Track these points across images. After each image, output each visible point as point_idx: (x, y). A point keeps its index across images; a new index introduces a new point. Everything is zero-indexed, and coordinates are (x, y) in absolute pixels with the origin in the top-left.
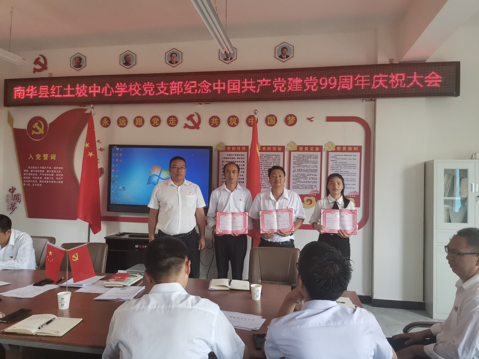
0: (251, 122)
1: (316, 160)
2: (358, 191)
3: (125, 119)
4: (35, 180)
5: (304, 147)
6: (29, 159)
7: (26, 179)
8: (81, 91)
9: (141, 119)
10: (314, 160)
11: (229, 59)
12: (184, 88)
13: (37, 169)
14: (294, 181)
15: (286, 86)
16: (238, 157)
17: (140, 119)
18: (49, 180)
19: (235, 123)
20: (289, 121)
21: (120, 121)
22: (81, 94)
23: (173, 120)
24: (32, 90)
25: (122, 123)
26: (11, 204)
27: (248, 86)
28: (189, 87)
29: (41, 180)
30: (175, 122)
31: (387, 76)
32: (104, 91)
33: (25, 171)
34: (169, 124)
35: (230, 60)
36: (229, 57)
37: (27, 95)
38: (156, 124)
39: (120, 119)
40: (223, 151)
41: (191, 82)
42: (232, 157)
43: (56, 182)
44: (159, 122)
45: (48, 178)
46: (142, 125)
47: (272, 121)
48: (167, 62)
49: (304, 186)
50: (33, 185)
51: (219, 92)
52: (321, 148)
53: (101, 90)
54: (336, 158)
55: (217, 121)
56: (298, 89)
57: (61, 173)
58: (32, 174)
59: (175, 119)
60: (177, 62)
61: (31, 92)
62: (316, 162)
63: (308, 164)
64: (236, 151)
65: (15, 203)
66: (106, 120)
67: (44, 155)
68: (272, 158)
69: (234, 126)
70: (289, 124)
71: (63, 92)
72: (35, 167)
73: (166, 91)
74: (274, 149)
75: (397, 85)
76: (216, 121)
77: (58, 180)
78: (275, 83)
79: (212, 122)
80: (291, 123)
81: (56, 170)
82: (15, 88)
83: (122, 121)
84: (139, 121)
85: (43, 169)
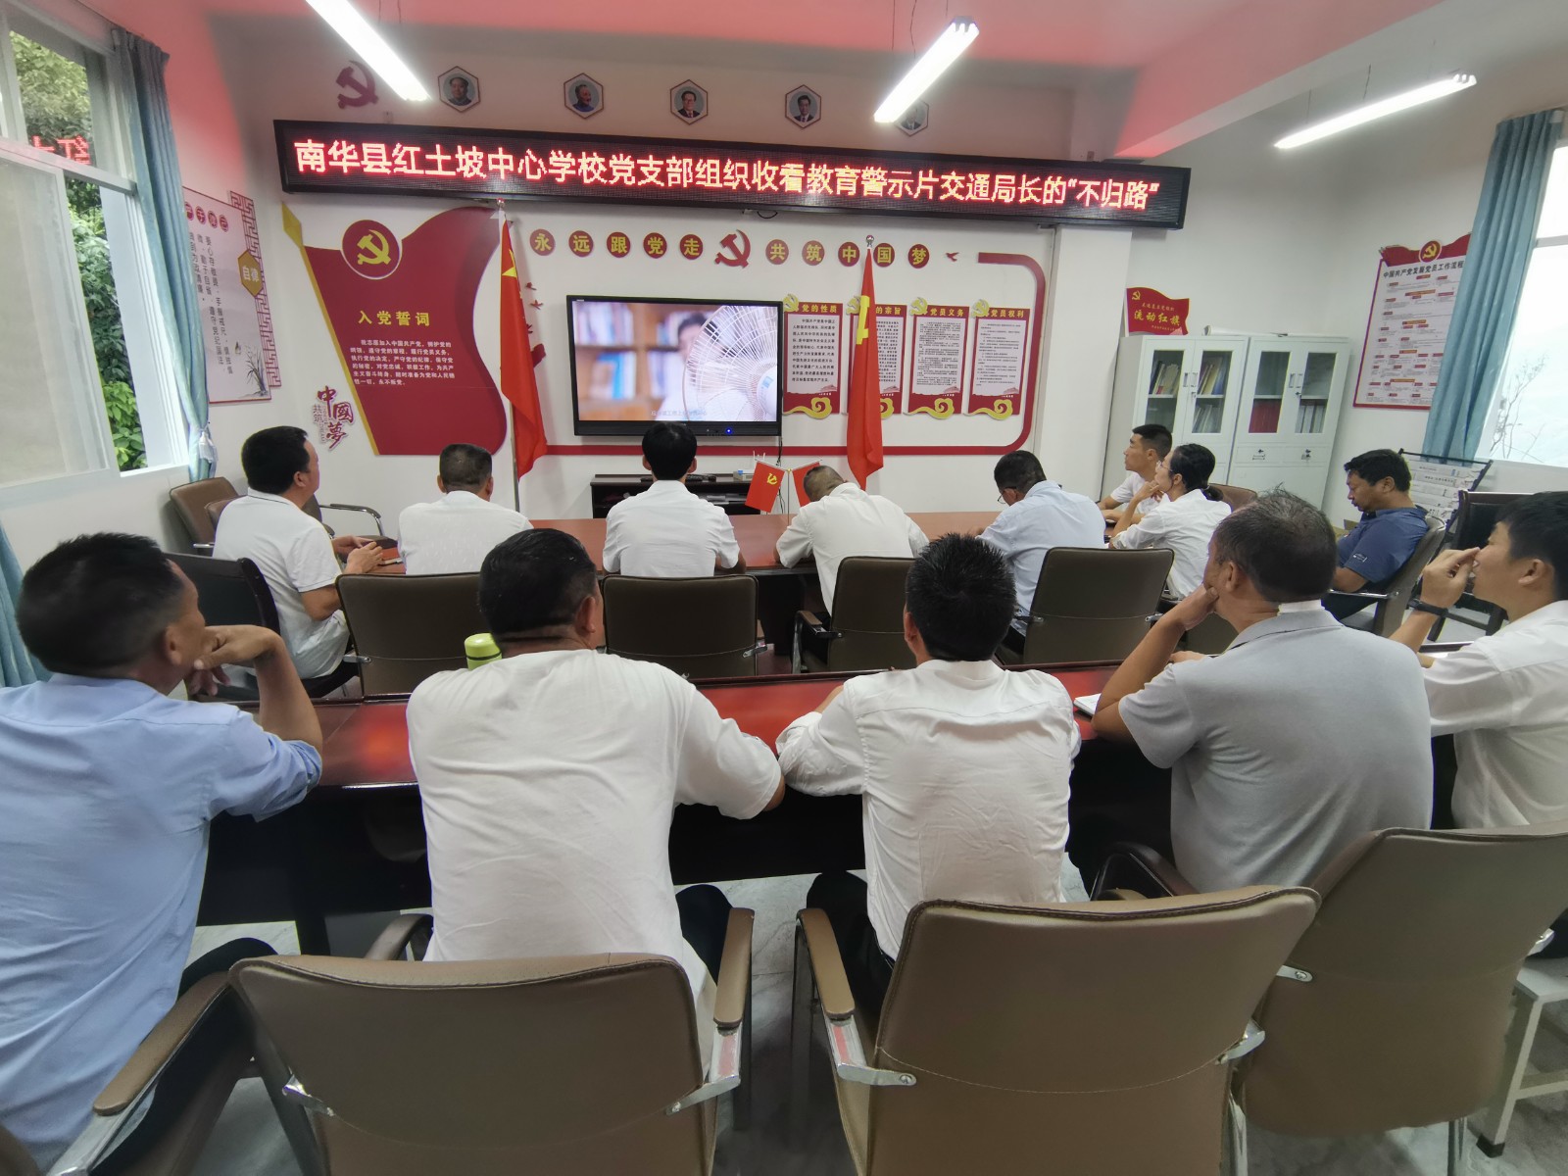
0: (847, 256)
1: (958, 332)
2: (1018, 388)
3: (586, 237)
4: (383, 370)
5: (939, 308)
6: (360, 322)
7: (359, 370)
9: (624, 239)
10: (954, 333)
11: (807, 117)
13: (386, 347)
14: (919, 371)
16: (821, 324)
17: (620, 238)
18: (418, 371)
19: (817, 256)
20: (915, 257)
21: (576, 242)
23: (692, 245)
25: (581, 247)
26: (329, 426)
29: (398, 371)
30: (697, 250)
33: (353, 350)
34: (686, 254)
35: (809, 120)
36: (805, 113)
37: (332, 163)
38: (657, 252)
39: (575, 237)
40: (794, 313)
41: (737, 164)
42: (811, 324)
43: (437, 375)
44: (664, 248)
46: (627, 253)
47: (886, 258)
49: (936, 380)
50: (381, 382)
52: (966, 310)
54: (989, 330)
55: (783, 251)
57: (446, 356)
58: (372, 358)
59: (696, 242)
60: (696, 114)
62: (958, 337)
64: (820, 313)
65: (339, 424)
66: (542, 238)
67: (399, 315)
68: (884, 329)
69: (814, 263)
70: (914, 263)
72: (379, 343)
76: (780, 251)
77: (442, 372)
79: (772, 253)
80: (919, 262)
81: (434, 349)
82: (298, 145)
83: (582, 241)
84: (619, 244)
85: (401, 347)
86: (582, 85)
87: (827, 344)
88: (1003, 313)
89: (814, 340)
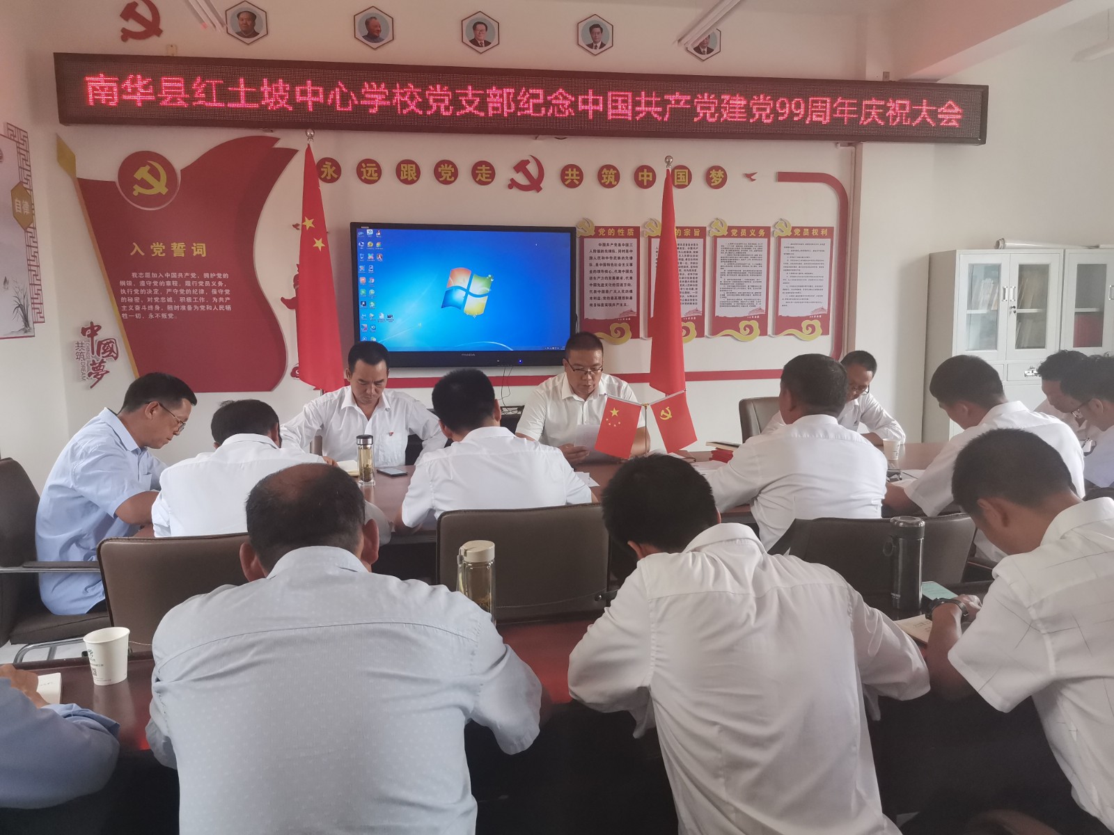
0: (642, 177)
1: (761, 253)
2: (826, 308)
3: (375, 165)
4: (154, 304)
5: (739, 228)
6: (132, 254)
7: (128, 304)
8: (274, 95)
9: (414, 166)
10: (756, 253)
11: (599, 45)
12: (517, 102)
13: (159, 280)
14: (722, 293)
15: (718, 109)
16: (620, 248)
17: (409, 165)
18: (192, 304)
19: (613, 180)
20: (712, 178)
21: (364, 170)
22: (276, 103)
23: (484, 171)
24: (140, 84)
25: (369, 174)
26: (91, 365)
27: (648, 107)
28: (528, 102)
29: (170, 304)
30: (489, 176)
31: (882, 103)
32: (334, 99)
33: (122, 283)
34: (477, 180)
37: (125, 97)
38: (448, 179)
39: (364, 165)
40: (590, 237)
41: (531, 91)
42: (608, 248)
43: (213, 308)
44: (455, 175)
45: (189, 300)
46: (417, 180)
47: (683, 180)
48: (466, 40)
49: (740, 301)
50: (151, 316)
51: (591, 117)
52: (767, 229)
53: (326, 97)
54: (793, 249)
55: (577, 175)
56: (739, 117)
57: (223, 288)
58: (142, 291)
59: (488, 168)
60: (487, 43)
61: (138, 90)
62: (760, 258)
63: (746, 262)
64: (617, 236)
65: (102, 361)
66: (329, 167)
67: (174, 245)
68: (683, 251)
69: (610, 186)
70: (712, 184)
71: (224, 95)
72: (151, 275)
73: (478, 108)
74: (687, 233)
75: (898, 120)
76: (575, 175)
77: (218, 304)
78: (697, 102)
79: (566, 177)
80: (717, 183)
81: (210, 280)
82: (88, 79)
83: (369, 169)
84: (409, 171)
85: (174, 279)
86: (372, 18)
87: (625, 268)
88: (806, 232)
89: (612, 264)
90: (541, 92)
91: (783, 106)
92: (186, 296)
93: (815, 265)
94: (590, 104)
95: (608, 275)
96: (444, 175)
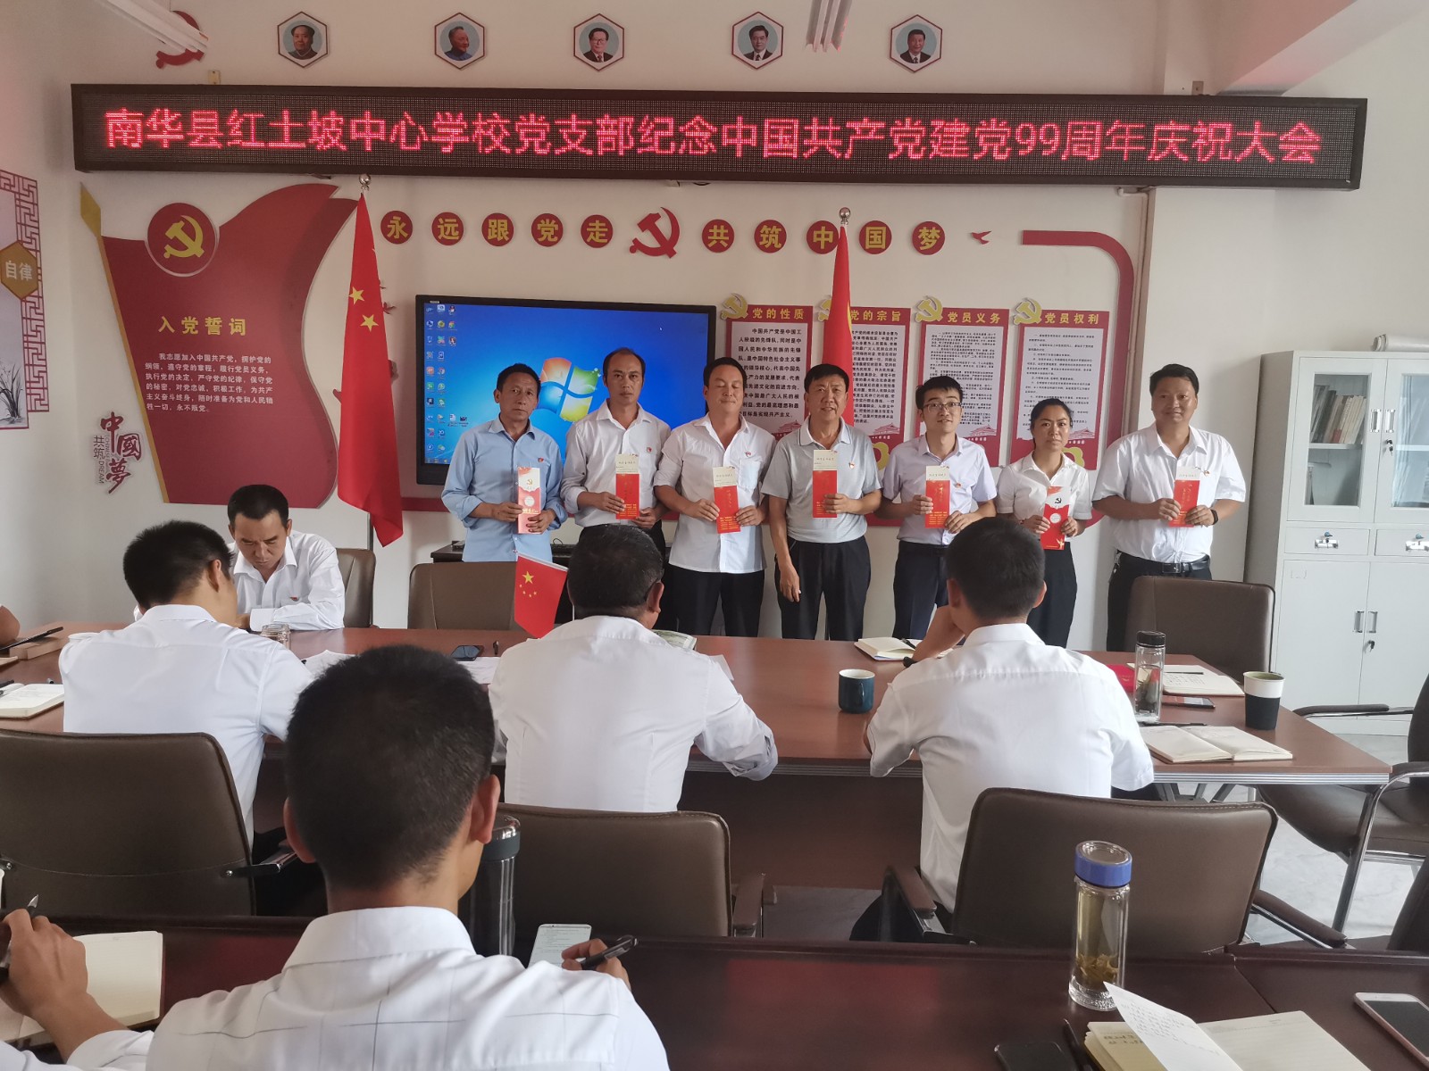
0: (819, 239)
2: (1093, 430)
3: (455, 220)
4: (183, 392)
5: (960, 312)
6: (160, 330)
7: (153, 392)
8: (326, 132)
9: (505, 221)
11: (762, 54)
12: (637, 136)
13: (189, 363)
15: (926, 141)
16: (782, 336)
17: (500, 221)
18: (228, 395)
19: (776, 242)
20: (922, 239)
21: (442, 227)
22: (327, 141)
24: (167, 120)
25: (447, 233)
26: (111, 464)
27: (821, 137)
28: (652, 135)
29: (202, 393)
30: (604, 235)
31: (1185, 128)
32: (398, 136)
33: (148, 366)
34: (589, 240)
35: (765, 57)
36: (760, 48)
38: (550, 239)
39: (441, 220)
40: (741, 320)
41: (657, 120)
42: (766, 336)
43: (252, 400)
44: (559, 233)
45: (224, 389)
46: (509, 241)
47: (878, 241)
48: (580, 54)
50: (180, 408)
51: (739, 154)
52: (1004, 314)
53: (388, 135)
54: (1042, 343)
55: (725, 235)
56: (957, 151)
57: (264, 375)
58: (171, 377)
59: (604, 225)
60: (607, 57)
61: (165, 128)
63: (970, 359)
64: (778, 320)
65: (123, 461)
66: (397, 223)
67: (209, 320)
68: (875, 341)
69: (772, 249)
70: (922, 248)
71: (266, 133)
72: (181, 357)
73: (584, 144)
74: (882, 316)
75: (1212, 153)
76: (722, 235)
77: (257, 396)
78: (895, 132)
79: (710, 237)
80: (928, 246)
81: (249, 365)
82: (109, 115)
83: (448, 226)
84: (499, 228)
85: (207, 363)
86: (457, 28)
87: (790, 364)
88: (1065, 318)
89: (771, 358)
90: (670, 122)
91: (1026, 134)
92: (220, 384)
93: (1078, 367)
94: (739, 137)
95: (764, 373)
96: (545, 234)
